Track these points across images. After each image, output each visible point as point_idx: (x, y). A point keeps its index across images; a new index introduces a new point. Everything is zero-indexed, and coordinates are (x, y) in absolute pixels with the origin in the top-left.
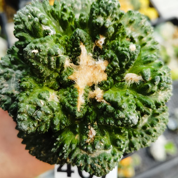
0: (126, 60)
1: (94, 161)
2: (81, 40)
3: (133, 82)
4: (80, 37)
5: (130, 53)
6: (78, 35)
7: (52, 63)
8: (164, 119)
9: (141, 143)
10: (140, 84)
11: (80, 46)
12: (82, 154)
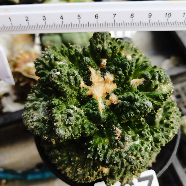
0: (127, 67)
1: (127, 154)
2: (89, 64)
3: (138, 85)
4: (87, 62)
5: (128, 61)
6: (86, 61)
7: (72, 81)
8: (175, 112)
9: (164, 137)
10: (144, 84)
11: (89, 69)
12: (115, 152)
